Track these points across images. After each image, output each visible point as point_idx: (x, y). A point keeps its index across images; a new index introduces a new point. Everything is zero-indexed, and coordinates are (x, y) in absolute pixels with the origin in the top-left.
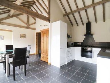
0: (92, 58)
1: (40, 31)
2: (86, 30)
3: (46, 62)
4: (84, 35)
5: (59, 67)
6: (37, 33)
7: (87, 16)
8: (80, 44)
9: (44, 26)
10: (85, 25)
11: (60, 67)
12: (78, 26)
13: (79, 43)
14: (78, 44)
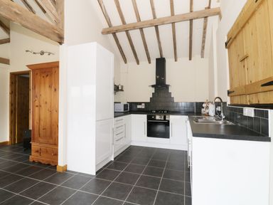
0: (168, 137)
1: (27, 69)
2: (157, 75)
3: (49, 165)
4: (153, 86)
5: (95, 174)
6: (13, 75)
7: (159, 42)
8: (143, 106)
9: (42, 53)
10: (154, 62)
11: (97, 173)
12: (138, 63)
13: (140, 104)
14: (139, 107)
